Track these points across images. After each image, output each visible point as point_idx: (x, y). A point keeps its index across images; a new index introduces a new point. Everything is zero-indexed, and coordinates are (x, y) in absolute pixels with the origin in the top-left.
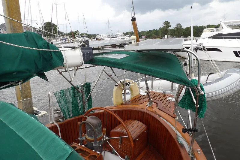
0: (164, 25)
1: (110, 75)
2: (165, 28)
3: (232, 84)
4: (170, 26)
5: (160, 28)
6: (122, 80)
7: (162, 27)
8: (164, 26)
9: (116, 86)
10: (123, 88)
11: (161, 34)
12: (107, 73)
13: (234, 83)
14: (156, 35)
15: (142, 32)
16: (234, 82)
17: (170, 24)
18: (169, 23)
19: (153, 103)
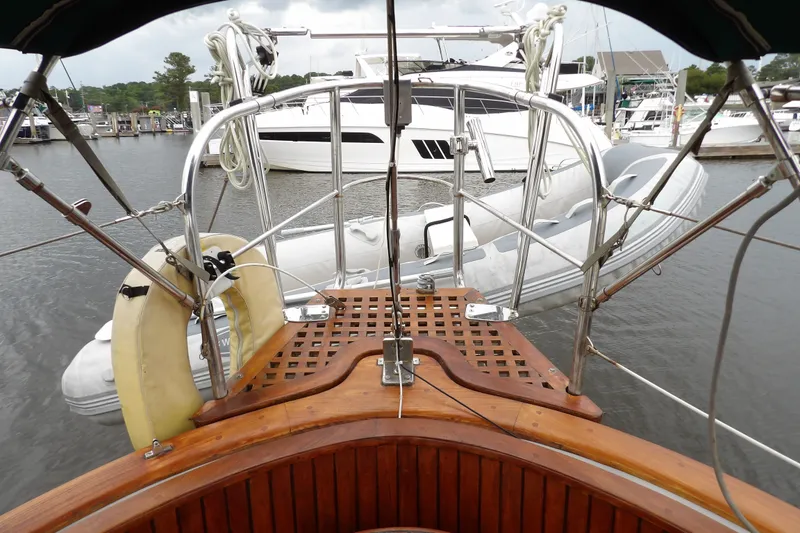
0: (171, 67)
1: (73, 205)
2: (175, 77)
3: (681, 199)
4: (191, 71)
5: (156, 75)
6: (176, 244)
7: (163, 72)
8: (169, 70)
9: (133, 292)
10: (190, 299)
11: (163, 98)
12: (39, 190)
13: (686, 192)
14: (144, 100)
15: (85, 89)
16: (685, 188)
17: (191, 64)
18: (185, 59)
19: (416, 360)
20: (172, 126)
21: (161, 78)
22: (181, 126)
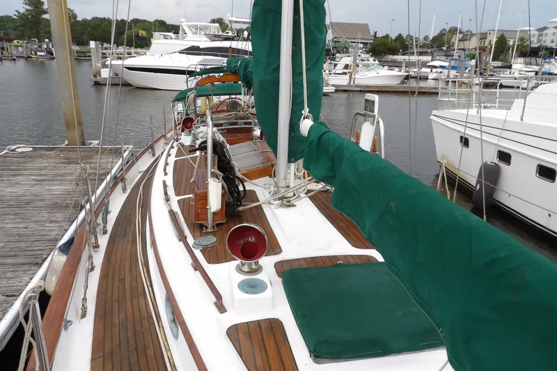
0: (29, 8)
2: (33, 16)
4: (45, 12)
17: (44, 6)
20: (36, 54)
21: (22, 17)
22: (43, 54)
